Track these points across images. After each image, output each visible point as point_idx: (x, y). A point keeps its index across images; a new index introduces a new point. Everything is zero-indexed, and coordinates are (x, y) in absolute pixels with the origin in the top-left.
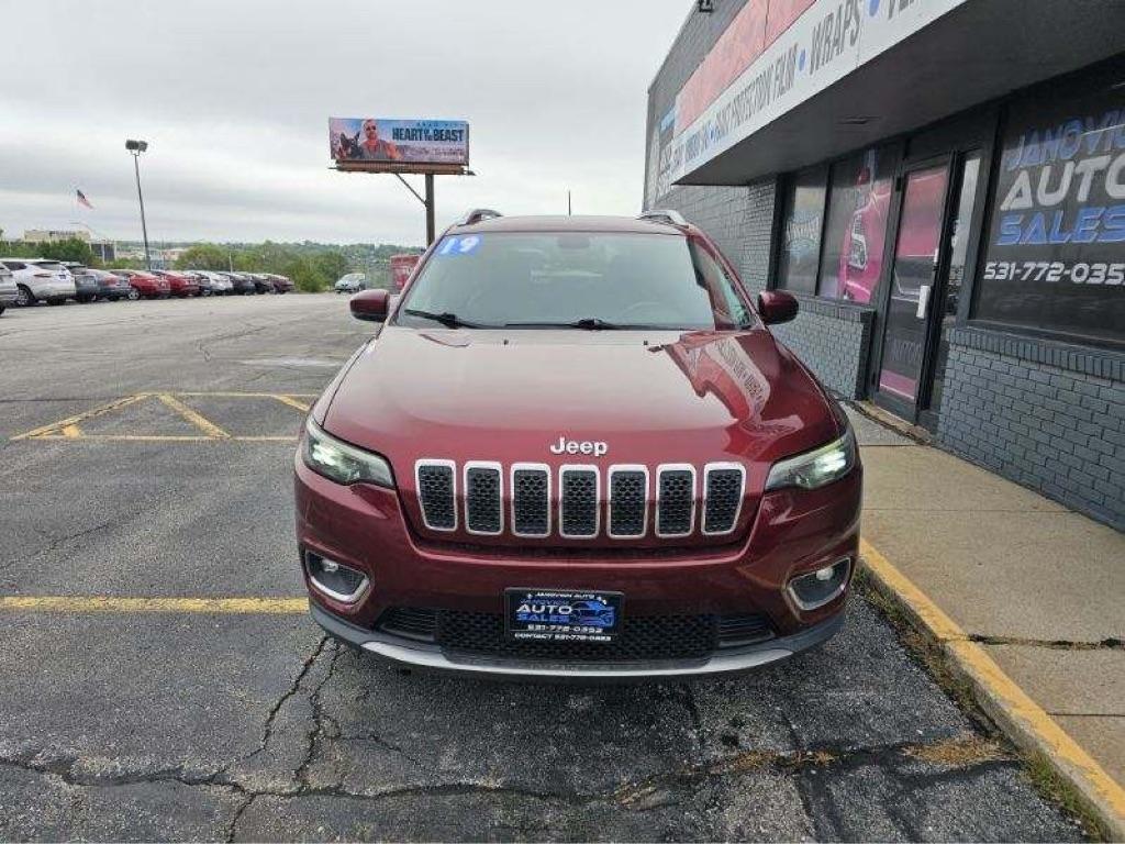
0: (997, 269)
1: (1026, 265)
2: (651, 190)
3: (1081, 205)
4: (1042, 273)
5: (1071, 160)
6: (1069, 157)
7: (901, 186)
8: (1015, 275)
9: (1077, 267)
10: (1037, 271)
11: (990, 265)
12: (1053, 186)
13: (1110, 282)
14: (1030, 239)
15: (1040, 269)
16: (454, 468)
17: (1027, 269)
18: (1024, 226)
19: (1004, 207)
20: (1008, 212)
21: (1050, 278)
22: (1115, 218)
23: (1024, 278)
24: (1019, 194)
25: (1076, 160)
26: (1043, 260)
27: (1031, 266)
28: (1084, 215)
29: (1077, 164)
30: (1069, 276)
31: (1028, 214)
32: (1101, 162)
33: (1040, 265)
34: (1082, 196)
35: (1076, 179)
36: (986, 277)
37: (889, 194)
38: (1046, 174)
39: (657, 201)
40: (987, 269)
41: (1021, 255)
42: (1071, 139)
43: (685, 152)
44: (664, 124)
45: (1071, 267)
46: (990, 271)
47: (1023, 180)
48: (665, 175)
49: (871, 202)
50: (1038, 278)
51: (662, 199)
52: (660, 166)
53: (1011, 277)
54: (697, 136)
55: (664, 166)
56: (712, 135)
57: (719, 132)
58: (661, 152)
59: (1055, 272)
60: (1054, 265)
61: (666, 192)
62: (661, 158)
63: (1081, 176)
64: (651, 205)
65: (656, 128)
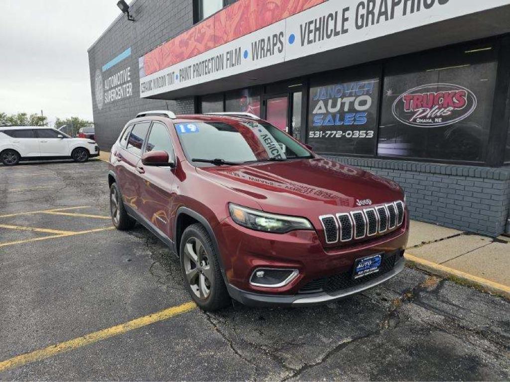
0: (315, 134)
1: (326, 132)
3: (347, 112)
4: (333, 135)
5: (340, 98)
6: (339, 96)
7: (264, 104)
8: (323, 135)
9: (347, 132)
10: (331, 134)
11: (311, 132)
12: (334, 106)
13: (360, 137)
14: (326, 123)
15: (332, 134)
16: (333, 217)
17: (327, 134)
18: (324, 119)
19: (314, 112)
20: (316, 114)
21: (337, 136)
22: (359, 117)
23: (327, 136)
24: (320, 108)
25: (342, 98)
26: (334, 130)
27: (329, 132)
28: (347, 116)
30: (345, 136)
31: (325, 115)
32: (352, 99)
33: (333, 132)
34: (346, 109)
35: (343, 104)
36: (310, 137)
37: (259, 106)
38: (330, 102)
39: (105, 104)
40: (310, 134)
41: (324, 129)
42: (339, 91)
43: (152, 84)
44: (105, 68)
45: (345, 132)
46: (311, 134)
47: (321, 103)
48: (110, 92)
49: (249, 109)
50: (332, 136)
51: (109, 103)
52: (104, 88)
53: (321, 136)
54: (163, 78)
55: (108, 88)
56: (177, 78)
57: (183, 77)
58: (104, 81)
59: (339, 134)
60: (338, 132)
61: (112, 100)
62: (104, 84)
63: (345, 103)
64: (100, 106)
65: (98, 70)
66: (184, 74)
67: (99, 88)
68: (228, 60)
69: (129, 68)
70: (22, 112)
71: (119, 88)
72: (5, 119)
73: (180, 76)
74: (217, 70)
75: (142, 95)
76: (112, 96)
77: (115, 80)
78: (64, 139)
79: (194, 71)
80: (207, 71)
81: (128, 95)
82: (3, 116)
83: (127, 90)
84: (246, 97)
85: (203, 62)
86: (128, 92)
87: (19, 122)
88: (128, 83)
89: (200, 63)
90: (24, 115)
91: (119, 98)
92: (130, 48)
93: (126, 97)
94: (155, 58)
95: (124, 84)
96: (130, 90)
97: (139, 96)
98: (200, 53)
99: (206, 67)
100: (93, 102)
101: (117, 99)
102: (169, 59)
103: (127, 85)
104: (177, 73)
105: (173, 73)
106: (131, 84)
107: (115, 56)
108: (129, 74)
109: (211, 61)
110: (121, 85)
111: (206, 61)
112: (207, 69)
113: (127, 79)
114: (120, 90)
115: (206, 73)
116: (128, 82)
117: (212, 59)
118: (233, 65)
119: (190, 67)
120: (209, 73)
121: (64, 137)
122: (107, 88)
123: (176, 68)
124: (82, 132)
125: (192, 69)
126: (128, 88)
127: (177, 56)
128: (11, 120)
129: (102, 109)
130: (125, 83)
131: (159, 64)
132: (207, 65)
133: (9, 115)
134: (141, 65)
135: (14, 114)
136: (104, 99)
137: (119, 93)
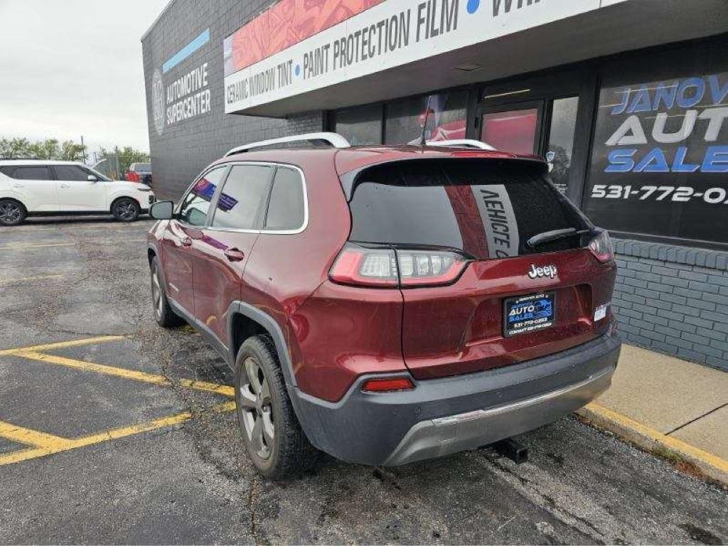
0: (608, 191)
1: (644, 188)
2: (158, 117)
3: (710, 143)
4: (665, 194)
5: (692, 108)
6: (691, 105)
7: (479, 124)
8: (630, 195)
9: (710, 191)
10: (658, 193)
11: (596, 188)
12: (672, 128)
15: (662, 192)
17: (646, 192)
18: (638, 159)
19: (610, 142)
20: (616, 147)
21: (675, 198)
23: (644, 197)
24: (629, 133)
26: (666, 185)
27: (651, 189)
28: (714, 152)
29: (700, 111)
30: (701, 198)
31: (642, 149)
33: (662, 188)
34: (711, 135)
35: (701, 125)
36: (594, 196)
37: (465, 129)
38: (661, 118)
39: (167, 127)
40: (595, 190)
41: (637, 180)
42: (691, 93)
43: (248, 86)
44: (167, 67)
45: (704, 192)
46: (598, 191)
47: (633, 122)
48: (175, 106)
49: (439, 135)
50: (660, 198)
51: (174, 125)
52: (166, 99)
53: (626, 196)
54: (269, 73)
55: (172, 100)
56: (297, 74)
57: (311, 70)
58: (165, 88)
59: (683, 194)
60: (680, 189)
61: (178, 119)
62: (166, 94)
63: (707, 121)
64: (160, 129)
65: (157, 70)
66: (314, 62)
67: (158, 99)
68: (420, 21)
69: (205, 65)
70: (52, 138)
71: (189, 99)
72: (28, 148)
73: (305, 67)
74: (392, 48)
75: (229, 108)
76: (178, 113)
77: (183, 85)
78: (98, 183)
79: (336, 55)
80: (366, 52)
81: (203, 111)
82: (24, 143)
83: (203, 102)
84: (433, 111)
85: (357, 34)
86: (204, 105)
87: (47, 153)
88: (204, 90)
89: (351, 36)
90: (54, 142)
91: (190, 115)
92: (208, 29)
93: (200, 114)
94: (255, 37)
95: (196, 92)
96: (208, 102)
97: (224, 111)
98: (350, 14)
99: (364, 43)
100: (149, 123)
101: (186, 116)
102: (282, 36)
103: (203, 93)
104: (299, 61)
105: (290, 62)
106: (208, 91)
107: (183, 44)
108: (205, 74)
109: (377, 30)
110: (193, 93)
111: (365, 30)
112: (366, 47)
113: (202, 85)
114: (190, 102)
115: (364, 57)
116: (204, 88)
117: (380, 25)
118: (435, 33)
119: (327, 47)
120: (371, 55)
121: (99, 179)
122: (170, 99)
123: (296, 53)
124: (133, 170)
125: (331, 51)
126: (204, 98)
127: (299, 28)
128: (36, 149)
129: (163, 135)
130: (199, 91)
131: (262, 49)
132: (366, 38)
133: (33, 142)
134: (227, 53)
135: (40, 141)
136: (166, 118)
137: (189, 107)
